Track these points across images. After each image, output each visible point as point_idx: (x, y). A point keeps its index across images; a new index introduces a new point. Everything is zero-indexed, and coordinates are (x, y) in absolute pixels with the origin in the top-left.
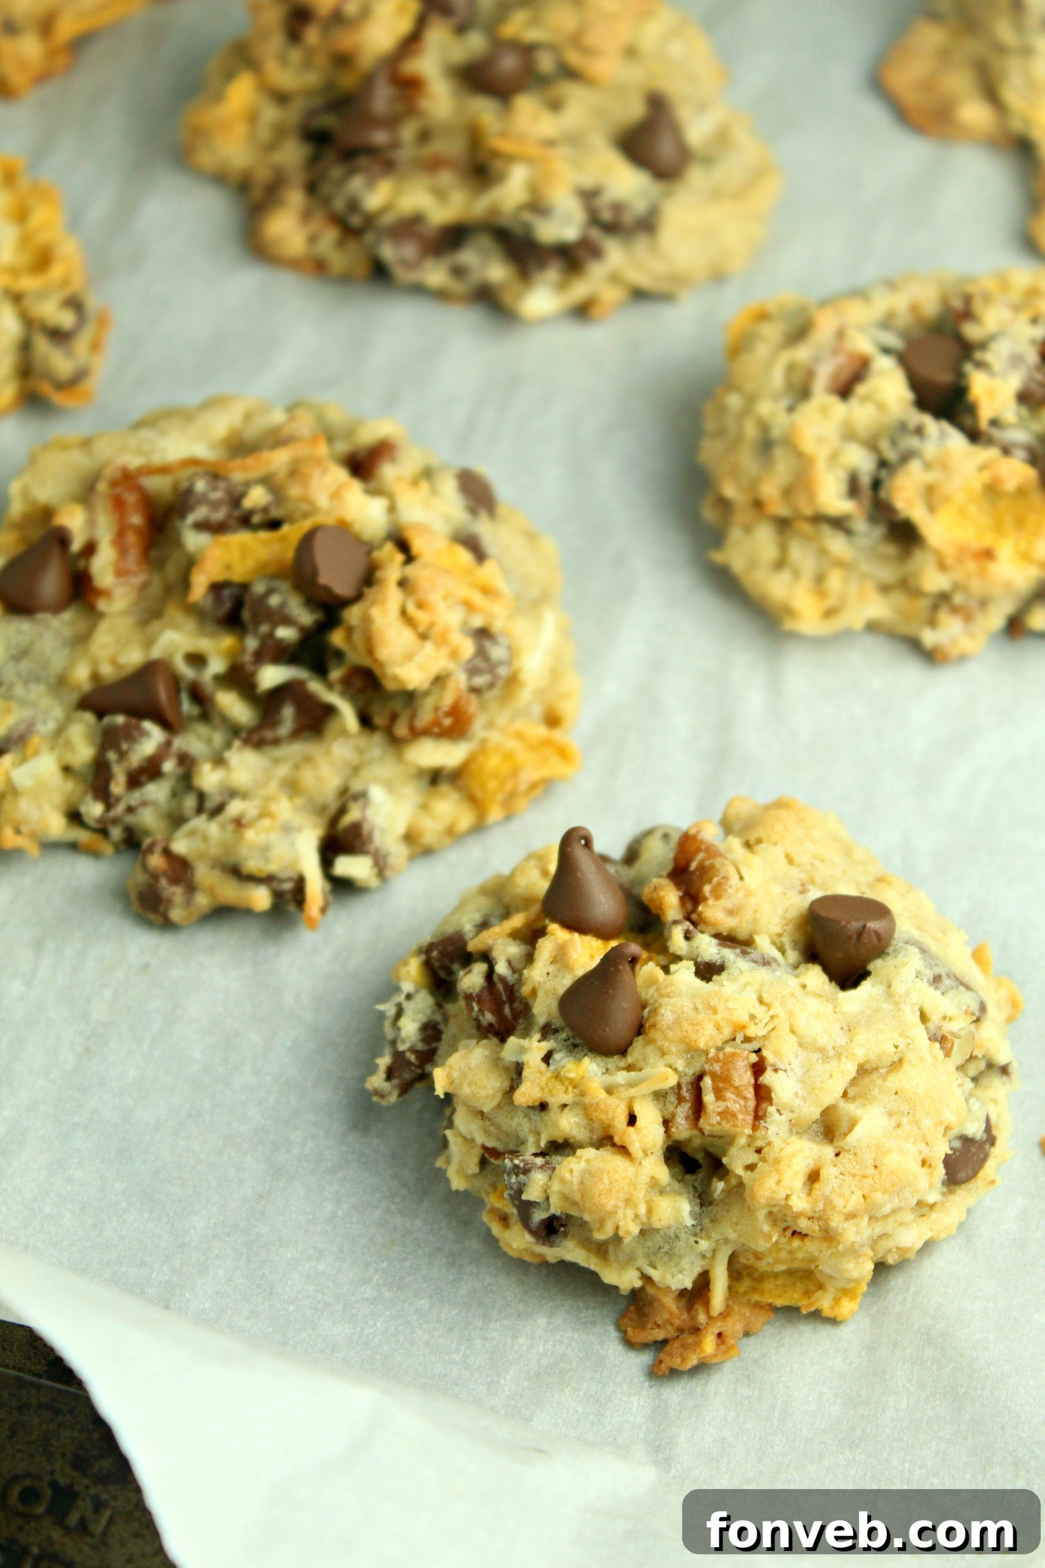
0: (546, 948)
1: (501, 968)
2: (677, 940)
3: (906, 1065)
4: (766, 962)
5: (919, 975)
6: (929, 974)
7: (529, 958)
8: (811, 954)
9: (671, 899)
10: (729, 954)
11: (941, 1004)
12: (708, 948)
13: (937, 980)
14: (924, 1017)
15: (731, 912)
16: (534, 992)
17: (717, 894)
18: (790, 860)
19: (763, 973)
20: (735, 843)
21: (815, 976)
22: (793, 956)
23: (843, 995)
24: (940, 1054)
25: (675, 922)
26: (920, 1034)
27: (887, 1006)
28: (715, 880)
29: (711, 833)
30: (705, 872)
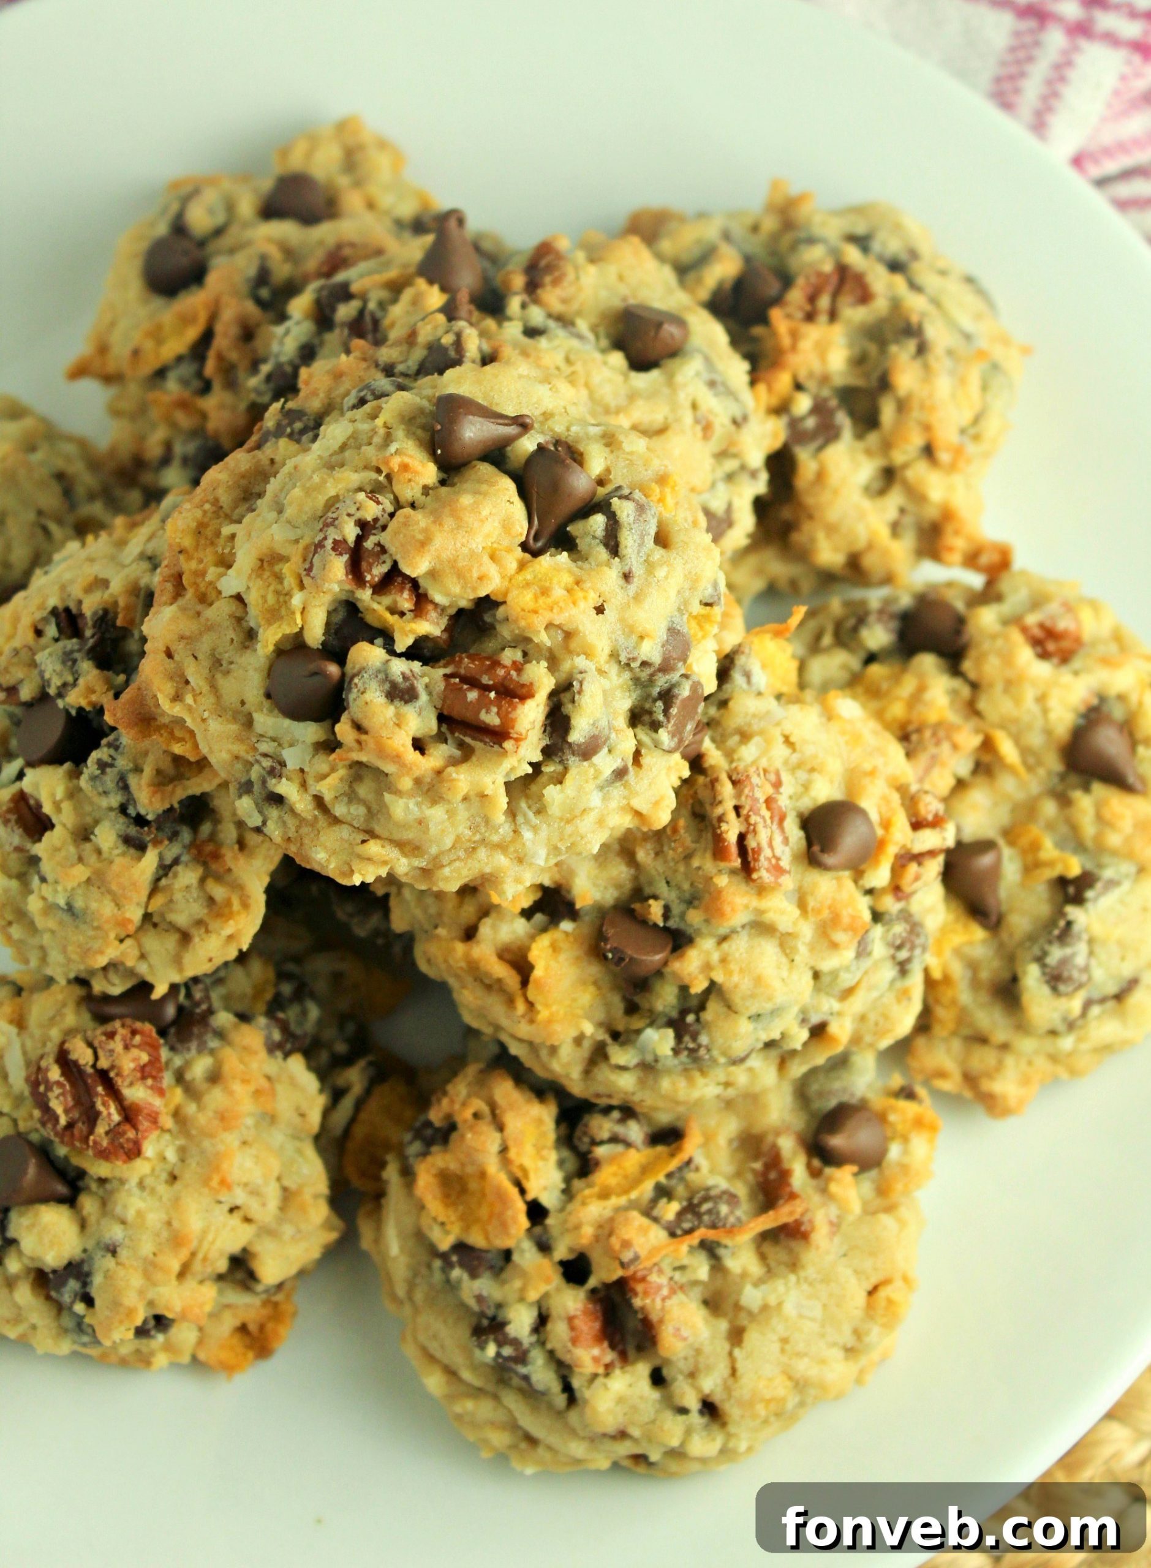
0: (407, 295)
1: (372, 305)
2: (514, 305)
3: (669, 433)
4: (580, 337)
5: (698, 374)
6: (706, 376)
7: (395, 300)
8: (619, 344)
9: (519, 281)
10: (551, 324)
11: (710, 402)
12: (536, 315)
13: (712, 384)
14: (694, 406)
15: (565, 301)
16: (392, 325)
17: (556, 282)
18: (621, 278)
19: (575, 343)
20: (580, 256)
21: (618, 359)
22: (604, 343)
23: (634, 375)
24: (700, 434)
25: (516, 293)
26: (688, 418)
27: (666, 391)
28: (557, 274)
29: (563, 244)
30: (550, 268)
